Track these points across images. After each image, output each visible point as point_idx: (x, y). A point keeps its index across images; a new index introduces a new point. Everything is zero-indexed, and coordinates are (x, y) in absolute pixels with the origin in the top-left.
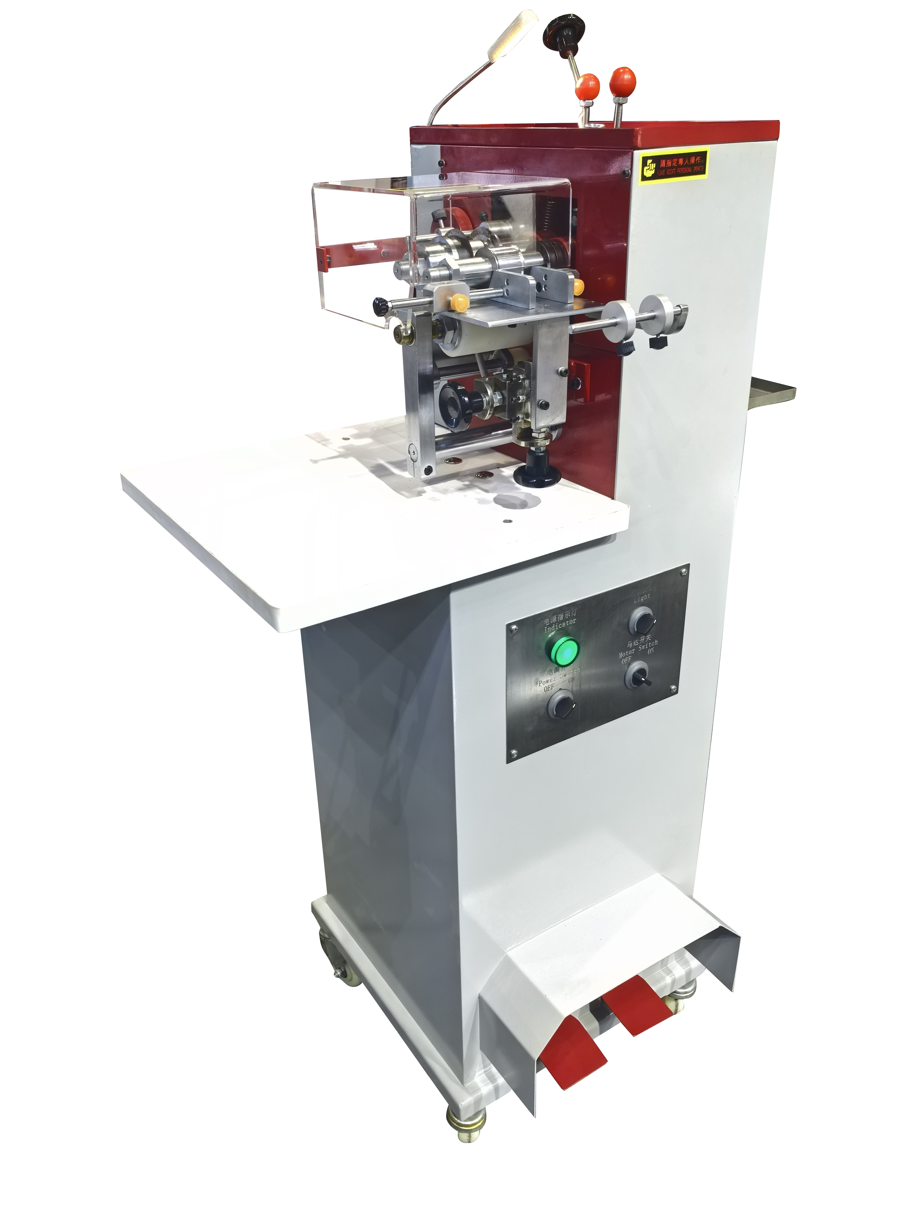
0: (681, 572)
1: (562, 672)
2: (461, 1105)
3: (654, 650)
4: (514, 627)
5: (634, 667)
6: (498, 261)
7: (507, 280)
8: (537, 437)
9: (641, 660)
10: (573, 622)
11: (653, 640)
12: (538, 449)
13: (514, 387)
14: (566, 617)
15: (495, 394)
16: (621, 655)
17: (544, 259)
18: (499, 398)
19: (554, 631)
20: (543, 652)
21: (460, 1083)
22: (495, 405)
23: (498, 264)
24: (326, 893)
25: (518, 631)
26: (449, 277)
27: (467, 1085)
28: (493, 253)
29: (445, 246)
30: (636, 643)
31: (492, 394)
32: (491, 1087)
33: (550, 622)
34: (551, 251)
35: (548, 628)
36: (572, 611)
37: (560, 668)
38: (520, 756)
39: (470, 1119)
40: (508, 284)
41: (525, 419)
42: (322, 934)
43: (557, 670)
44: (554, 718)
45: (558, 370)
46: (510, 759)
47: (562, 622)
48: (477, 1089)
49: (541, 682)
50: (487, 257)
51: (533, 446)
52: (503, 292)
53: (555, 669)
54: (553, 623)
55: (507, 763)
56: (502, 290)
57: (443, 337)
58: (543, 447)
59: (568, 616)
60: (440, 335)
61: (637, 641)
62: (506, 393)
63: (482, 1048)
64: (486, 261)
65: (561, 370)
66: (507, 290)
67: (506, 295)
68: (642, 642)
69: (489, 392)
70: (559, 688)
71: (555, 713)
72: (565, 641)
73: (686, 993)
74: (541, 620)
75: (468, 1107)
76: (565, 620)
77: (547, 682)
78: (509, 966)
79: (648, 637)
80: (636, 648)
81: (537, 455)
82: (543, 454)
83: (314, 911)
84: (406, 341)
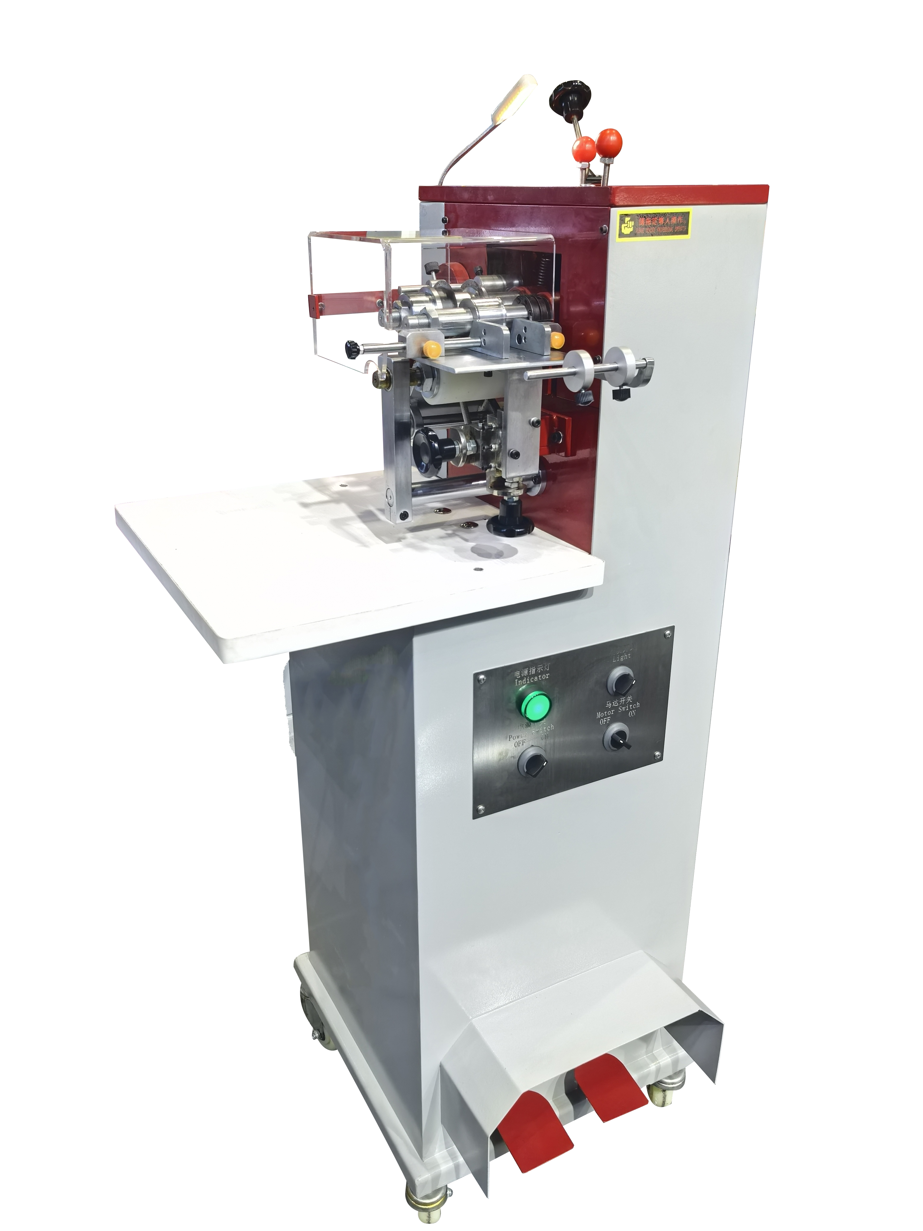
0: (665, 634)
1: (533, 729)
2: (418, 1180)
3: (636, 712)
4: (482, 677)
5: (613, 728)
6: (478, 312)
7: (484, 330)
8: (510, 486)
9: (621, 722)
10: (546, 677)
11: (634, 702)
12: (510, 498)
13: (489, 436)
14: (539, 671)
15: (470, 442)
16: (599, 715)
17: (528, 313)
18: (473, 446)
19: (524, 685)
20: (513, 705)
21: (420, 1158)
22: (468, 454)
23: (479, 315)
24: (308, 949)
25: (486, 682)
26: (428, 326)
27: (426, 1161)
28: (474, 304)
29: (431, 297)
30: (615, 704)
31: (466, 442)
32: (451, 1164)
33: (521, 675)
34: (536, 304)
35: (519, 681)
36: (545, 665)
37: (532, 723)
38: (487, 812)
39: (427, 1197)
40: (485, 334)
41: (497, 468)
42: (303, 992)
43: (528, 725)
44: (525, 776)
45: (530, 421)
46: (476, 815)
47: (534, 676)
48: (436, 1165)
49: (511, 736)
50: (469, 308)
51: (506, 495)
52: (481, 342)
53: (526, 724)
54: (525, 676)
55: (473, 819)
56: (479, 340)
57: (421, 384)
58: (515, 497)
59: (541, 670)
60: (419, 382)
61: (617, 702)
62: (480, 442)
63: (442, 1122)
64: (467, 312)
65: (532, 421)
66: (484, 340)
67: (483, 345)
68: (622, 703)
69: (463, 440)
70: (531, 745)
71: (526, 770)
72: (537, 695)
73: (673, 1084)
74: (511, 672)
75: (425, 1184)
76: (537, 674)
77: (518, 737)
78: (473, 1034)
79: (629, 699)
80: (616, 708)
81: (510, 504)
82: (515, 504)
83: (296, 966)
84: (384, 386)
